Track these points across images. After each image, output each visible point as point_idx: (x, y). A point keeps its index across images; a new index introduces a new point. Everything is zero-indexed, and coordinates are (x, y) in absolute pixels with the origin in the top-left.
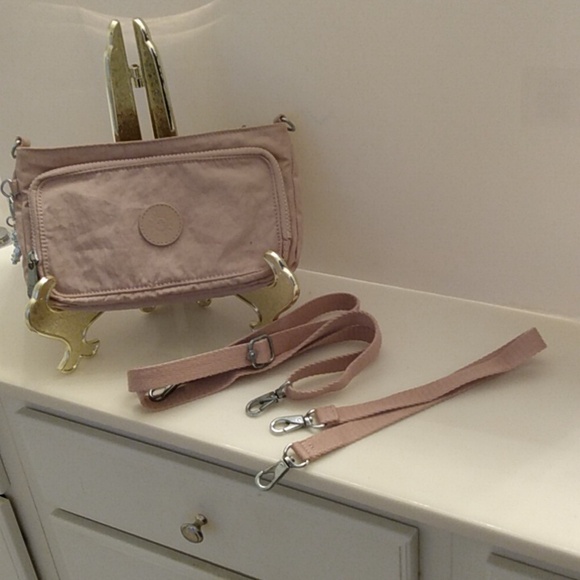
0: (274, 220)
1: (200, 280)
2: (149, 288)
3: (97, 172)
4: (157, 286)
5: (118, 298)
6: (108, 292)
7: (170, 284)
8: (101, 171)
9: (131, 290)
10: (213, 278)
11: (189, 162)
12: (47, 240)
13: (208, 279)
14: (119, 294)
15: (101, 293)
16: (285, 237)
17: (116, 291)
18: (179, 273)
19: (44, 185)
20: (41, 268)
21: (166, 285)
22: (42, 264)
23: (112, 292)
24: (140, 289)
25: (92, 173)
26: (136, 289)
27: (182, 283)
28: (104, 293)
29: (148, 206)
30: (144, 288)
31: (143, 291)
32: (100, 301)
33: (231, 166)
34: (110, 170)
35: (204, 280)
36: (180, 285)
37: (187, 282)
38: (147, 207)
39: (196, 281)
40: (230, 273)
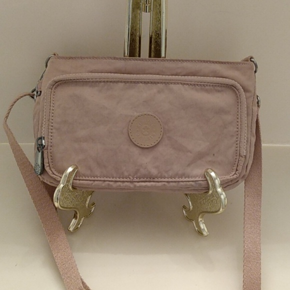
0: (235, 139)
1: (170, 180)
2: (129, 180)
3: (100, 82)
4: (135, 180)
5: (104, 184)
6: (96, 179)
7: (145, 179)
8: (104, 82)
9: (114, 179)
10: (181, 180)
11: (175, 83)
12: (54, 131)
13: (177, 179)
14: (105, 181)
15: (90, 178)
16: (242, 154)
17: (102, 179)
18: (154, 172)
19: (58, 85)
20: (45, 152)
21: (142, 180)
22: (47, 149)
23: (99, 179)
24: (122, 180)
25: (97, 82)
26: (118, 179)
27: (156, 180)
28: (93, 179)
29: (138, 114)
30: (125, 180)
31: (123, 182)
32: (89, 185)
33: (207, 91)
34: (111, 82)
35: (173, 180)
36: (154, 182)
37: (160, 180)
38: (136, 114)
39: (166, 180)
40: (195, 177)
